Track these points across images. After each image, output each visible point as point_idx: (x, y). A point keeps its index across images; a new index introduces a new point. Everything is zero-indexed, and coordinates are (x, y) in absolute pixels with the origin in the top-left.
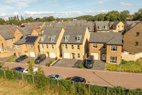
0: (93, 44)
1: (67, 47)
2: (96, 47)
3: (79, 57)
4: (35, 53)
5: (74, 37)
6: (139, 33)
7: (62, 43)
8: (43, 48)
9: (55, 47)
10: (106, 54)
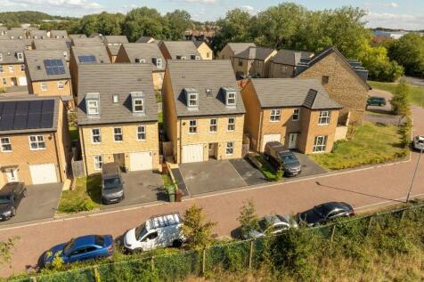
0: (270, 111)
1: (195, 129)
2: (277, 118)
3: (230, 151)
4: (59, 166)
5: (209, 94)
6: (327, 77)
7: (180, 118)
8: (99, 141)
9: (152, 131)
10: (299, 133)
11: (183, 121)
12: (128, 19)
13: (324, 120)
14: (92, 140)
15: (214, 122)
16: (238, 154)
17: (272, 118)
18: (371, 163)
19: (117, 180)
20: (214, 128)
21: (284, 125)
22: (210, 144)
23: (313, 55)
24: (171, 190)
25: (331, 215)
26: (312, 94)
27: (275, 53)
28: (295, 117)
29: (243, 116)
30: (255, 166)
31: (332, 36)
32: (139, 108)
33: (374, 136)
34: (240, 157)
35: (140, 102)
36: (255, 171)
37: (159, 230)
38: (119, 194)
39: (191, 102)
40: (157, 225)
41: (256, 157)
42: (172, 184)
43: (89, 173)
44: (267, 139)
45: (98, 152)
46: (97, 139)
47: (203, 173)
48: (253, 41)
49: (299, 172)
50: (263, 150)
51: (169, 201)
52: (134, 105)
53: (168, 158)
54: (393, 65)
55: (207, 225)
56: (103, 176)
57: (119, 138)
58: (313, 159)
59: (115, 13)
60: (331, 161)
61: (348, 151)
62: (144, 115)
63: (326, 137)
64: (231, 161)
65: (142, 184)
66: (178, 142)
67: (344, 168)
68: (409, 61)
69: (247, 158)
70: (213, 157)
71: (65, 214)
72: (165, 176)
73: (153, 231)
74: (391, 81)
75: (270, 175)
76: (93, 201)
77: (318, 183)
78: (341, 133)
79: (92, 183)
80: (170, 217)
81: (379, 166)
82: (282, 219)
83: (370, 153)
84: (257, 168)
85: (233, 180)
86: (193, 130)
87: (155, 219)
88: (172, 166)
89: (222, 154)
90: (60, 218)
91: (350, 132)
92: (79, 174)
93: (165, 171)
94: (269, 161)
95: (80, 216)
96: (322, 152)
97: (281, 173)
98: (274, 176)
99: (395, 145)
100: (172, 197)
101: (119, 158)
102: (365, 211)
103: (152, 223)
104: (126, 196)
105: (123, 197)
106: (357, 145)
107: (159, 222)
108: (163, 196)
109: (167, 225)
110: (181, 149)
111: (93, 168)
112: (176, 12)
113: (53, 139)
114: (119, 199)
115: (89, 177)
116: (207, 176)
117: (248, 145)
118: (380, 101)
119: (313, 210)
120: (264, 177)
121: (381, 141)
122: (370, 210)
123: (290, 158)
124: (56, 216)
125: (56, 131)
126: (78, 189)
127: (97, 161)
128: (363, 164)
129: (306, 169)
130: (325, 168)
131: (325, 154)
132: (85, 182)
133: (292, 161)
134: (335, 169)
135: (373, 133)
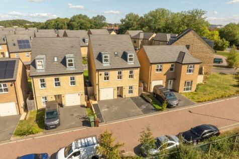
0: (156, 65)
2: (161, 70)
3: (131, 92)
4: (18, 104)
5: (116, 55)
6: (189, 46)
7: (98, 70)
8: (44, 87)
9: (80, 79)
10: (174, 79)
11: (100, 73)
12: (71, 21)
13: (190, 71)
14: (40, 86)
15: (120, 73)
16: (136, 94)
17: (157, 70)
18: (222, 97)
19: (55, 113)
20: (120, 77)
21: (165, 75)
22: (118, 88)
23: (177, 35)
24: (92, 119)
25: (204, 134)
26: (182, 55)
27: (154, 35)
28: (171, 69)
29: (139, 69)
30: (147, 101)
31: (187, 25)
32: (71, 65)
33: (220, 80)
34: (137, 95)
35: (71, 61)
36: (147, 104)
37: (81, 150)
38: (56, 122)
39: (105, 60)
40: (80, 145)
41: (148, 95)
42: (93, 115)
43: (39, 109)
44: (154, 83)
45: (43, 94)
46: (43, 85)
47: (113, 106)
48: (141, 29)
49: (177, 104)
50: (152, 91)
51: (90, 126)
52: (68, 63)
53: (91, 97)
54: (223, 41)
55: (117, 146)
56: (47, 110)
57: (58, 84)
58: (185, 96)
59: (64, 18)
60: (196, 96)
61: (205, 90)
62: (74, 69)
63: (192, 82)
64: (132, 98)
65: (73, 115)
66: (97, 86)
67: (205, 101)
68: (231, 39)
69: (142, 96)
70: (120, 96)
71: (18, 137)
72: (89, 109)
73: (77, 150)
74: (223, 50)
75: (157, 107)
76: (39, 127)
77: (190, 111)
78: (200, 79)
79: (40, 114)
80: (90, 139)
81: (228, 99)
82: (170, 139)
83: (220, 91)
84: (149, 102)
85: (134, 111)
86: (107, 78)
87: (79, 141)
88: (93, 102)
89: (126, 94)
90: (15, 140)
91: (205, 78)
92: (31, 109)
93: (89, 106)
94: (156, 98)
95: (28, 139)
96: (189, 91)
97: (165, 105)
98: (160, 108)
99: (235, 86)
100: (93, 124)
101: (59, 98)
102: (226, 130)
103: (76, 144)
104: (61, 123)
105: (59, 124)
106: (211, 86)
107: (81, 143)
108: (86, 123)
109: (87, 145)
110: (99, 91)
111: (41, 105)
112: (98, 16)
113: (13, 86)
114: (56, 126)
115: (38, 111)
116: (116, 108)
117: (142, 88)
118: (219, 61)
119: (190, 131)
120: (153, 108)
121: (225, 84)
122: (229, 129)
123: (170, 95)
124: (12, 139)
125: (15, 81)
126: (30, 119)
127: (43, 100)
128: (218, 98)
129: (181, 102)
130: (193, 101)
131: (192, 93)
132: (36, 114)
133: (172, 97)
134: (200, 102)
135: (219, 79)
